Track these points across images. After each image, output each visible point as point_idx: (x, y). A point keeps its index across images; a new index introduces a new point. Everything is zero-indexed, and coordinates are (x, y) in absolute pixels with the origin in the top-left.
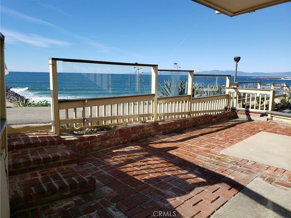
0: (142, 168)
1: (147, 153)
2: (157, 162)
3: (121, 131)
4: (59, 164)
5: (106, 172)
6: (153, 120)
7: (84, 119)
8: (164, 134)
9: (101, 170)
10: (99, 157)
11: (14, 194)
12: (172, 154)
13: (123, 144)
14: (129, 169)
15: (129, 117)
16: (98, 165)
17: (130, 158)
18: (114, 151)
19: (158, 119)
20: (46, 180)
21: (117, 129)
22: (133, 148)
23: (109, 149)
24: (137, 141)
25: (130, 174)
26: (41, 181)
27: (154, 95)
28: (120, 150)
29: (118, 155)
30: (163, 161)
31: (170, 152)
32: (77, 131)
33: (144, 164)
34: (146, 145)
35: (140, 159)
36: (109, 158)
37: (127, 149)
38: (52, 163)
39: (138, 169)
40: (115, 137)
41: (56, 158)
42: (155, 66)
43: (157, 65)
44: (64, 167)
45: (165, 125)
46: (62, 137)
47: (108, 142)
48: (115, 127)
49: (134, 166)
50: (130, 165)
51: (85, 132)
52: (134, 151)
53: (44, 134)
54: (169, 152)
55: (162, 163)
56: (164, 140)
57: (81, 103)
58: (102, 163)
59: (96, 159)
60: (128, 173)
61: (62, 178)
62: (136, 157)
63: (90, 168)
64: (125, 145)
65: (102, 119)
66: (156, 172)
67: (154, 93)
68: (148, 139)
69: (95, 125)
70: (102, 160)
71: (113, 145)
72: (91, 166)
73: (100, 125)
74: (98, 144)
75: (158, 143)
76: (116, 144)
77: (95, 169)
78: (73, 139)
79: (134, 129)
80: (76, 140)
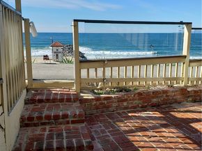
0: (152, 139)
1: (164, 122)
2: (172, 135)
3: (140, 94)
4: (68, 123)
5: (111, 137)
6: (182, 85)
7: (104, 79)
8: (195, 101)
9: (108, 134)
10: (112, 118)
11: (18, 146)
12: (194, 128)
13: (142, 107)
14: (137, 138)
15: (153, 79)
16: (107, 128)
17: (143, 125)
18: (130, 114)
19: (190, 84)
20: (50, 137)
21: (137, 92)
22: (151, 114)
23: (125, 111)
24: (159, 106)
25: (136, 144)
26: (45, 137)
27: (185, 57)
28: (136, 115)
29: (132, 119)
30: (181, 135)
31: (193, 125)
32: (98, 90)
33: (156, 134)
34: (167, 113)
35: (153, 128)
36: (122, 121)
37: (143, 114)
38: (61, 120)
39: (147, 140)
40: (133, 100)
41: (65, 116)
42: (188, 24)
43: (191, 23)
44: (71, 126)
45: (195, 92)
46: (82, 95)
47: (125, 104)
48: (135, 89)
49: (143, 136)
50: (139, 134)
51: (104, 92)
52: (151, 118)
53: (65, 91)
54: (191, 124)
55: (177, 137)
56: (192, 109)
57: (102, 64)
58: (113, 126)
59: (109, 120)
60: (134, 143)
61: (65, 138)
62: (150, 125)
63: (99, 130)
64: (144, 109)
65: (122, 80)
66: (166, 148)
67: (186, 54)
68: (173, 105)
69: (115, 85)
70: (114, 122)
71: (131, 108)
72: (101, 127)
73: (120, 86)
74: (114, 105)
75: (182, 112)
76: (135, 107)
77: (103, 132)
78: (90, 97)
79: (156, 93)
80: (93, 99)
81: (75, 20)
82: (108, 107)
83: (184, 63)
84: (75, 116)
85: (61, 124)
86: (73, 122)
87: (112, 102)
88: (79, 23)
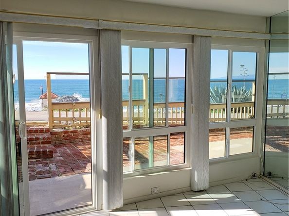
4: (39, 143)
7: (73, 118)
9: (68, 151)
16: (69, 148)
36: (83, 146)
38: (34, 141)
44: (42, 145)
46: (53, 129)
53: (41, 127)
59: (73, 146)
67: (145, 99)
70: (76, 146)
72: (65, 148)
74: (80, 137)
78: (60, 131)
80: (62, 132)
81: (48, 73)
82: (75, 139)
83: (144, 106)
84: (44, 139)
85: (34, 144)
86: (43, 143)
87: (78, 135)
88: (51, 74)
